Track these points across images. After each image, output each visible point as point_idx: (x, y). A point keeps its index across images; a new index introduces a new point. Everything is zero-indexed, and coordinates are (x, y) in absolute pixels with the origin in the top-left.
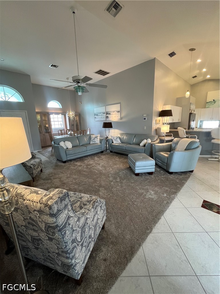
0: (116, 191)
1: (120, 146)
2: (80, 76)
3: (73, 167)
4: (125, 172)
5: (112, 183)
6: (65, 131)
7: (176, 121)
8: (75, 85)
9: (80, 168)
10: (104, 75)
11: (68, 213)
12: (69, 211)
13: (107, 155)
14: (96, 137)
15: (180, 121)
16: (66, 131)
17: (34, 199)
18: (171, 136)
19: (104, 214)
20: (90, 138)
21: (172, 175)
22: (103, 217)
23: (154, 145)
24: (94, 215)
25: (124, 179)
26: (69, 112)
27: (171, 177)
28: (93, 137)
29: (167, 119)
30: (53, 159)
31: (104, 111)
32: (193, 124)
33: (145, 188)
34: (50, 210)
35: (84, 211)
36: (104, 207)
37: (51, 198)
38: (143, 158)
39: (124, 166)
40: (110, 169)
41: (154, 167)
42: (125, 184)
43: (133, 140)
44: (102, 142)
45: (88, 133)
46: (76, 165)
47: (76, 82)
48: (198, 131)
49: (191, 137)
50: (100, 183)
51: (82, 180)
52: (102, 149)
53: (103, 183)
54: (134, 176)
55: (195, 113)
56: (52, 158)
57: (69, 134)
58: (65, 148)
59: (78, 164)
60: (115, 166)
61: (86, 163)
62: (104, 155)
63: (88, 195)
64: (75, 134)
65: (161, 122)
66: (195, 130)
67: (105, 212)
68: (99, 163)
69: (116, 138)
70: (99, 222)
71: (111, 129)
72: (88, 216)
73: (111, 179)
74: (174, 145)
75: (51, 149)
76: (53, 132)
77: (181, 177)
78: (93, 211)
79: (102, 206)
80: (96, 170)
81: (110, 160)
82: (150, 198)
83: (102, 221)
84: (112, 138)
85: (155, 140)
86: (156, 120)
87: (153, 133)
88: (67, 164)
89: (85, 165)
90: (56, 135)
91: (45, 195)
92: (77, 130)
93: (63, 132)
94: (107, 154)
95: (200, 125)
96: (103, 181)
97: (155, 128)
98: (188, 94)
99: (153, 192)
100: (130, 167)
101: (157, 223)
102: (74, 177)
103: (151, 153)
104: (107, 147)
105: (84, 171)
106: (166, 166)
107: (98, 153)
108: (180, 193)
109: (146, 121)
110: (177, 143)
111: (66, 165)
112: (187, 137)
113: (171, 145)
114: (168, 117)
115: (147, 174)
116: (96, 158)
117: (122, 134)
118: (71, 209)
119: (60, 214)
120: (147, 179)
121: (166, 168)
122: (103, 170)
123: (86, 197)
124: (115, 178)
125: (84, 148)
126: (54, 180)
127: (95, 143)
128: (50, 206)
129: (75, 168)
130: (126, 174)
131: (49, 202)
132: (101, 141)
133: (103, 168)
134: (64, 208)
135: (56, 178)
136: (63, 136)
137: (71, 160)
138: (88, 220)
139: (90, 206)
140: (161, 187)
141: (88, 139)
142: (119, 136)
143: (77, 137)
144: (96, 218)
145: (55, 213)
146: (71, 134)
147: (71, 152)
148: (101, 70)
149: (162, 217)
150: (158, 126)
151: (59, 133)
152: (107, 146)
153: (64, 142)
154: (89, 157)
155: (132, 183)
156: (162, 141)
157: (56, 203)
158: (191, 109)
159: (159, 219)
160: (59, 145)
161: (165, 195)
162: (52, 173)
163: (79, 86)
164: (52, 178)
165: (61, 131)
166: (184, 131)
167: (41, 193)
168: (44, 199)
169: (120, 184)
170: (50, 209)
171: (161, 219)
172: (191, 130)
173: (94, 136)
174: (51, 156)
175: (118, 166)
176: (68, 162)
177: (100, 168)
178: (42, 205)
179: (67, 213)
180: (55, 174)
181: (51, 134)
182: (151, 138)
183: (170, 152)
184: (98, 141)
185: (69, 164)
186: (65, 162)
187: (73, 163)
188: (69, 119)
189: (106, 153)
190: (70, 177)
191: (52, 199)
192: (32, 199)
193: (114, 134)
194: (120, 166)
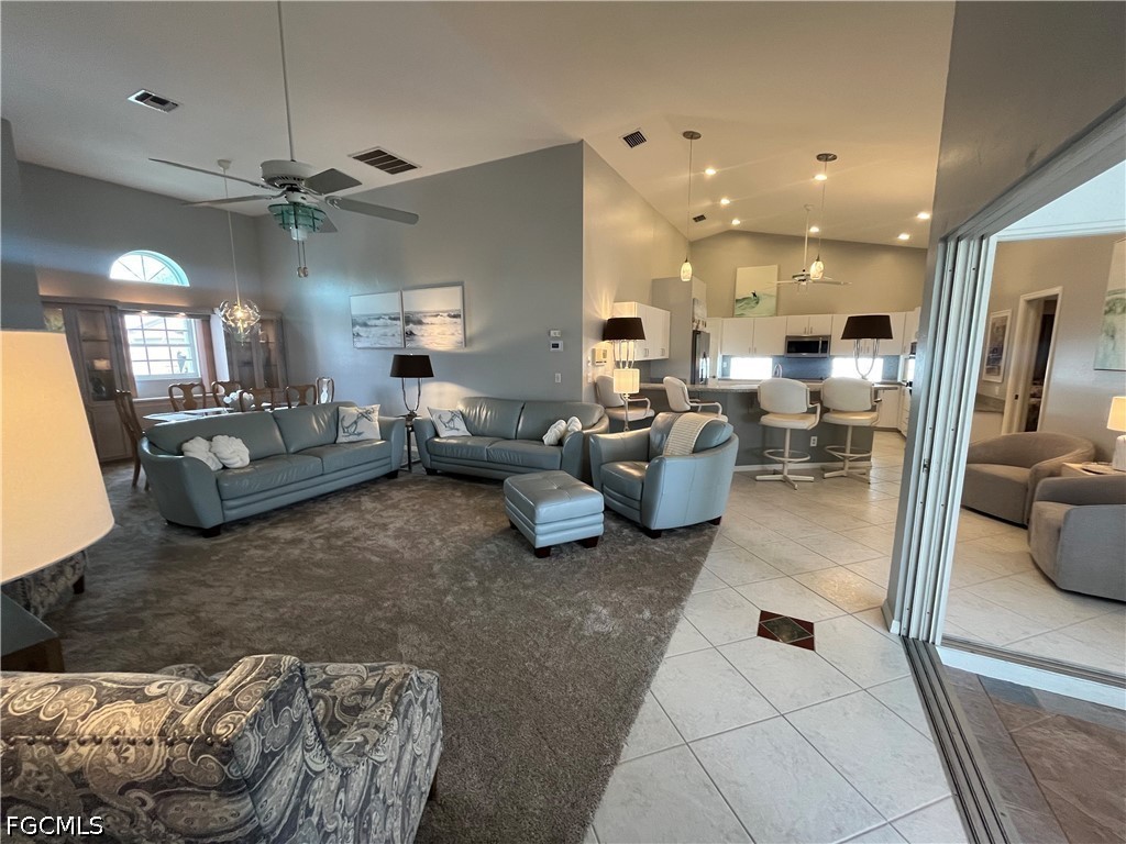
0: (470, 627)
1: (469, 446)
2: (300, 164)
3: (259, 552)
4: (494, 548)
5: (449, 598)
6: (208, 389)
7: (655, 355)
8: (276, 196)
9: (297, 552)
10: (392, 172)
11: (305, 761)
12: (307, 749)
13: (414, 488)
14: (366, 415)
15: (666, 356)
16: (215, 391)
17: (127, 729)
18: (643, 405)
19: (434, 733)
20: (336, 419)
21: (657, 540)
22: (433, 745)
23: (596, 439)
24: (401, 747)
25: (496, 577)
26: (230, 307)
27: (658, 546)
28: (352, 415)
29: (629, 349)
30: (146, 522)
31: (396, 309)
32: (704, 366)
33: (575, 599)
34: (225, 765)
35: (359, 739)
36: (434, 705)
37: (228, 705)
38: (559, 488)
39: (490, 523)
40: (432, 543)
41: (601, 517)
42: (502, 593)
43: (516, 423)
44: (390, 435)
45: (324, 398)
46: (275, 540)
47: (282, 186)
48: (717, 387)
49: (705, 410)
50: (394, 606)
51: (312, 604)
52: (390, 463)
53: (410, 605)
54: (530, 559)
55: (707, 330)
56: (137, 520)
57: (227, 405)
58: (214, 466)
59: (285, 533)
60: (454, 529)
61: (322, 527)
62: (403, 485)
63: (360, 667)
64: (264, 404)
65: (610, 359)
66: (712, 385)
67: (439, 723)
68: (381, 521)
69: (450, 416)
70: (418, 771)
71: (426, 382)
72: (380, 757)
73: (442, 582)
74: (659, 436)
75: (131, 477)
76: (141, 395)
77: (688, 543)
78: (395, 728)
79: (429, 701)
80: (373, 552)
81: (429, 504)
82: (598, 633)
83: (429, 764)
84: (434, 418)
85: (595, 421)
86: (594, 351)
87: (586, 396)
88: (225, 538)
89: (320, 537)
90: (158, 407)
91: (190, 700)
92: (271, 383)
93: (196, 393)
94: (416, 481)
95: (723, 369)
96: (406, 594)
97: (590, 380)
98: (686, 270)
99: (604, 611)
100: (513, 527)
101: (632, 721)
102: (269, 594)
103: (586, 466)
104: (412, 455)
105: (318, 565)
106: (640, 511)
107: (374, 481)
108: (690, 599)
109: (558, 352)
110: (666, 430)
111: (221, 544)
112: (694, 410)
113: (648, 436)
114: (631, 342)
115: (578, 548)
116: (367, 503)
117: (471, 402)
118: (315, 740)
119: (270, 772)
120: (581, 565)
121: (637, 519)
122: (404, 548)
123: (349, 675)
124: (459, 578)
125: (312, 464)
126: (161, 625)
127: (360, 438)
128: (228, 744)
129: (269, 554)
130: (500, 556)
131: (219, 725)
132: (386, 430)
133: (405, 542)
134: (290, 740)
135: (172, 614)
136: (198, 414)
137: (244, 522)
138: (380, 772)
139: (382, 711)
140: (629, 589)
141: (328, 424)
142: (461, 407)
143: (275, 417)
144: (407, 757)
145: (248, 773)
146: (240, 405)
147: (246, 482)
148: (379, 153)
149: (648, 698)
150: (600, 372)
151: (172, 400)
152: (414, 448)
153: (210, 439)
154: (334, 502)
155: (526, 587)
156: (616, 425)
157: (257, 722)
158: (696, 318)
159: (637, 707)
160: (182, 454)
161: (647, 614)
162: (143, 593)
163: (295, 204)
164: (145, 615)
165: (186, 388)
166: (683, 389)
167: (163, 690)
168: (189, 718)
169: (479, 600)
170: (224, 757)
171: (644, 705)
172: (700, 386)
173: (353, 410)
174: (134, 507)
175: (467, 528)
176: (227, 530)
177: (392, 543)
178: (179, 748)
179: (298, 760)
180: (162, 594)
181: (131, 403)
182: (583, 413)
183: (648, 461)
184: (371, 430)
185: (235, 540)
186: (213, 532)
187: (259, 531)
188: (227, 335)
189: (410, 477)
190: (246, 599)
191: (235, 709)
192: (116, 728)
193: (440, 400)
194: (475, 526)
